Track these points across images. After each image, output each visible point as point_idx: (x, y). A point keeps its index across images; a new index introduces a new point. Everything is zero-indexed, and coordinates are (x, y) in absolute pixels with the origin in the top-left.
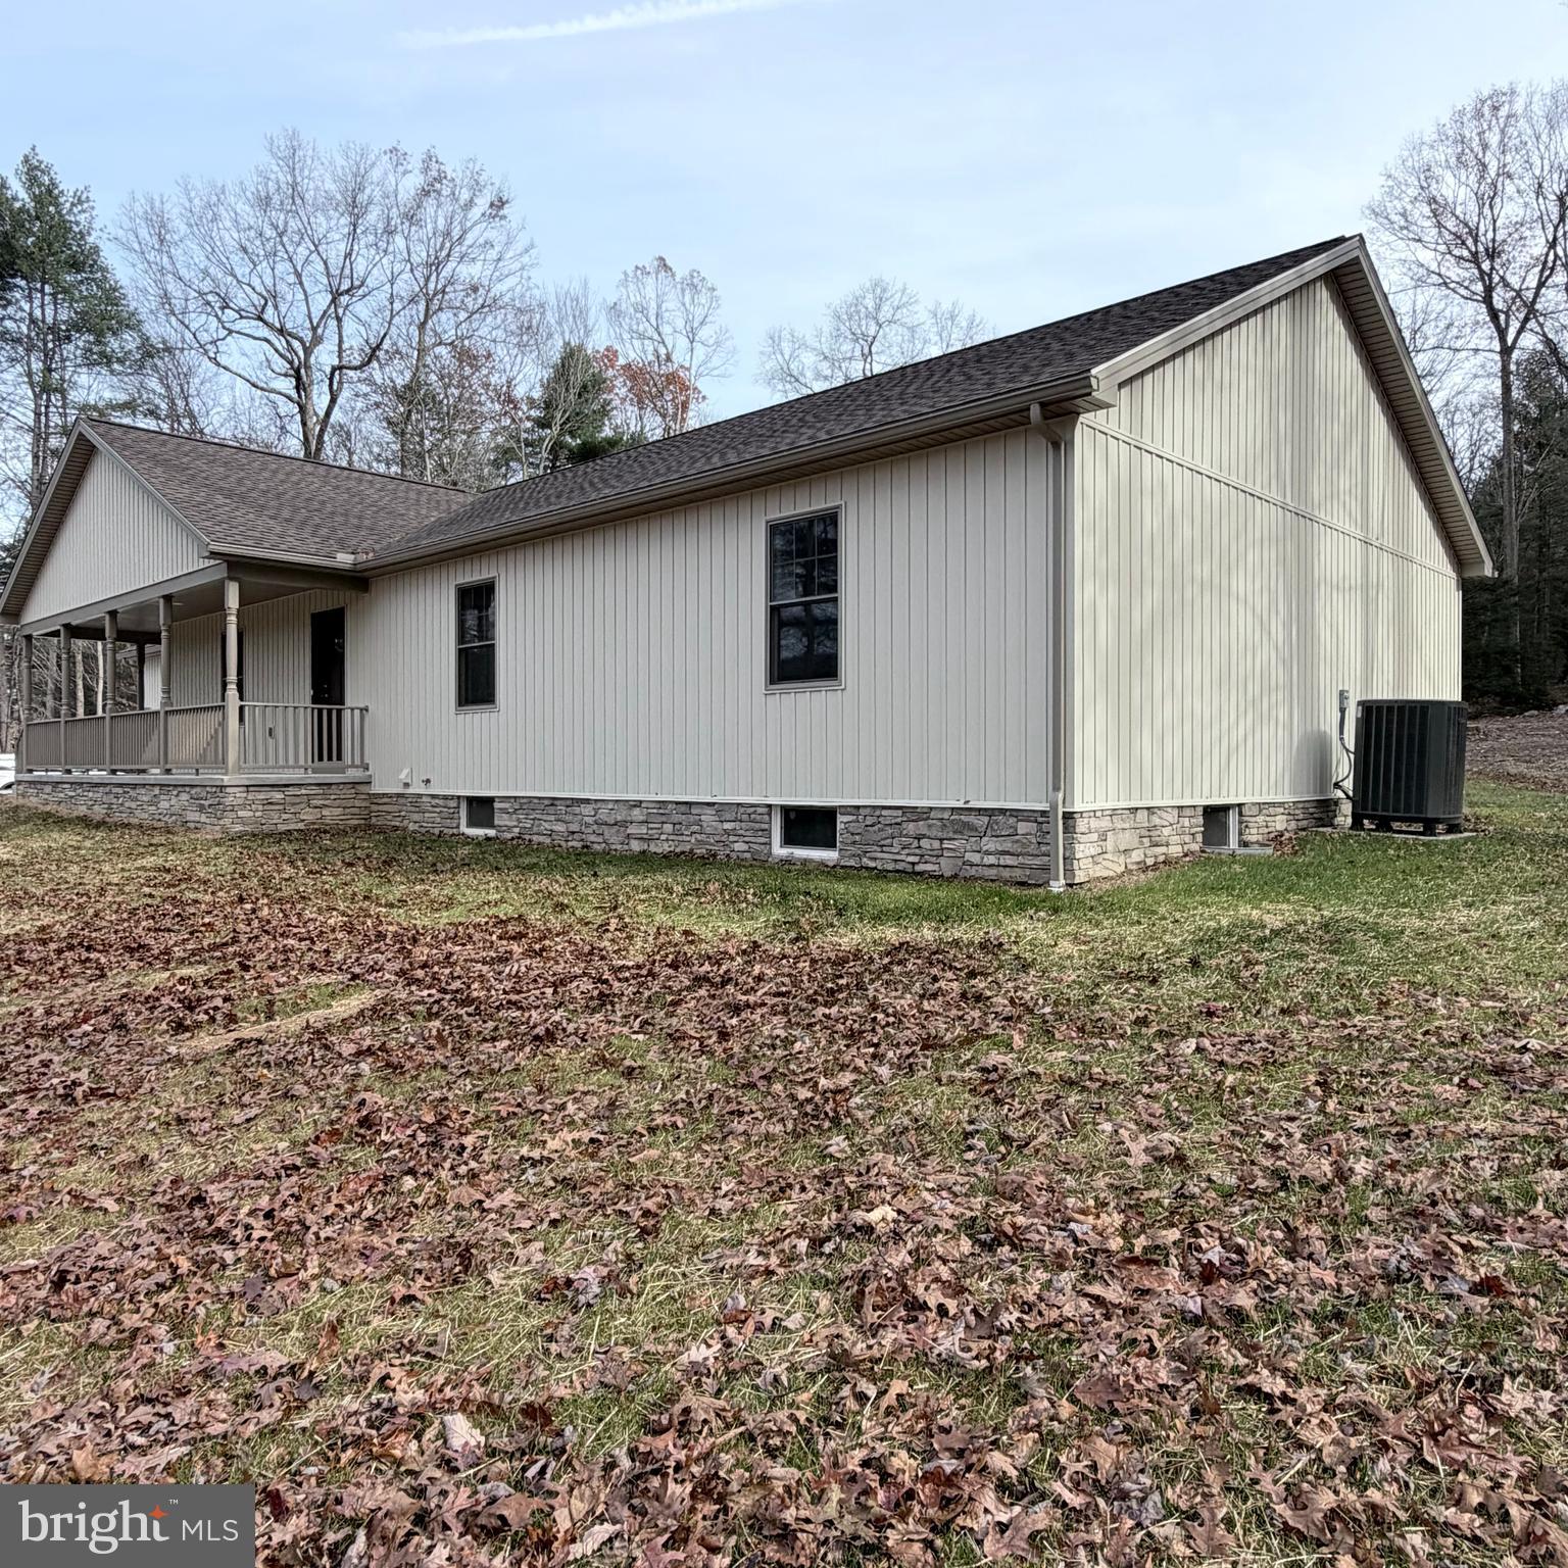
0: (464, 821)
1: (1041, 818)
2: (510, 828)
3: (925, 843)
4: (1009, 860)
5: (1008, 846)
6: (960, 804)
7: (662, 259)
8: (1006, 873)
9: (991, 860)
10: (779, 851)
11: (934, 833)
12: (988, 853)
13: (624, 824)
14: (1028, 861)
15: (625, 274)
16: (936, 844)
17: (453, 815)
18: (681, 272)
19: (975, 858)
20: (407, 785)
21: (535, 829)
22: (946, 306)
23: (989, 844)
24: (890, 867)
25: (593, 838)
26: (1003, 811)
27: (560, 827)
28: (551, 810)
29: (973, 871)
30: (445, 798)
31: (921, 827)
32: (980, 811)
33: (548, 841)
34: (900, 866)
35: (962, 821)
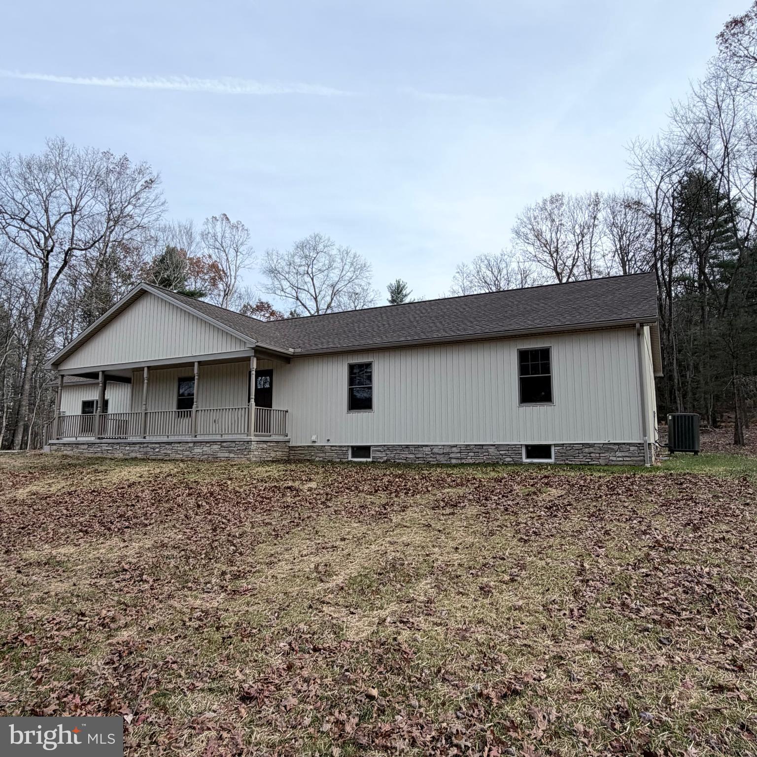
0: (350, 456)
1: (640, 446)
2: (381, 458)
3: (592, 455)
4: (628, 459)
5: (627, 454)
6: (607, 442)
7: (225, 215)
8: (626, 463)
9: (621, 459)
10: (526, 460)
11: (596, 451)
12: (619, 457)
13: (448, 454)
14: (635, 459)
15: (207, 219)
16: (598, 455)
17: (345, 454)
18: (233, 221)
19: (614, 459)
20: (314, 442)
21: (396, 457)
22: (344, 248)
23: (619, 454)
24: (579, 463)
25: (430, 459)
26: (624, 444)
27: (412, 456)
28: (407, 449)
29: (613, 463)
30: (340, 447)
31: (591, 450)
32: (615, 444)
33: (404, 461)
34: (583, 463)
35: (607, 447)
